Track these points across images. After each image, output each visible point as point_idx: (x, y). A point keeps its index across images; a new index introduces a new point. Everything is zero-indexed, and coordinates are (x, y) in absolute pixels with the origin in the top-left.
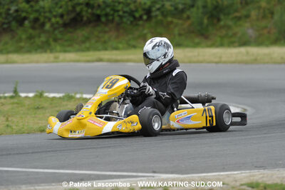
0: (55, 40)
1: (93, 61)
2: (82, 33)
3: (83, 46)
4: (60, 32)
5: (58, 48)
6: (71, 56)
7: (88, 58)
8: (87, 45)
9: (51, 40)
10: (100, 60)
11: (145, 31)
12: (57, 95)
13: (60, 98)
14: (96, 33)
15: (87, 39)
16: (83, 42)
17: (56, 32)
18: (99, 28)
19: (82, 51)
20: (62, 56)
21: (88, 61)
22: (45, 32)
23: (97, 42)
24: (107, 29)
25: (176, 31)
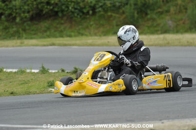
0: (24, 30)
1: (48, 45)
2: (44, 24)
3: (45, 34)
4: (27, 24)
5: (24, 35)
6: (34, 41)
7: (45, 43)
8: (48, 33)
9: (20, 30)
10: (53, 44)
11: (92, 23)
12: (14, 70)
13: (15, 72)
14: (55, 25)
15: (48, 29)
16: (45, 31)
17: (25, 24)
18: (57, 21)
19: (44, 38)
20: (26, 42)
21: (44, 45)
22: (16, 24)
23: (55, 31)
24: (62, 22)
25: (114, 23)
